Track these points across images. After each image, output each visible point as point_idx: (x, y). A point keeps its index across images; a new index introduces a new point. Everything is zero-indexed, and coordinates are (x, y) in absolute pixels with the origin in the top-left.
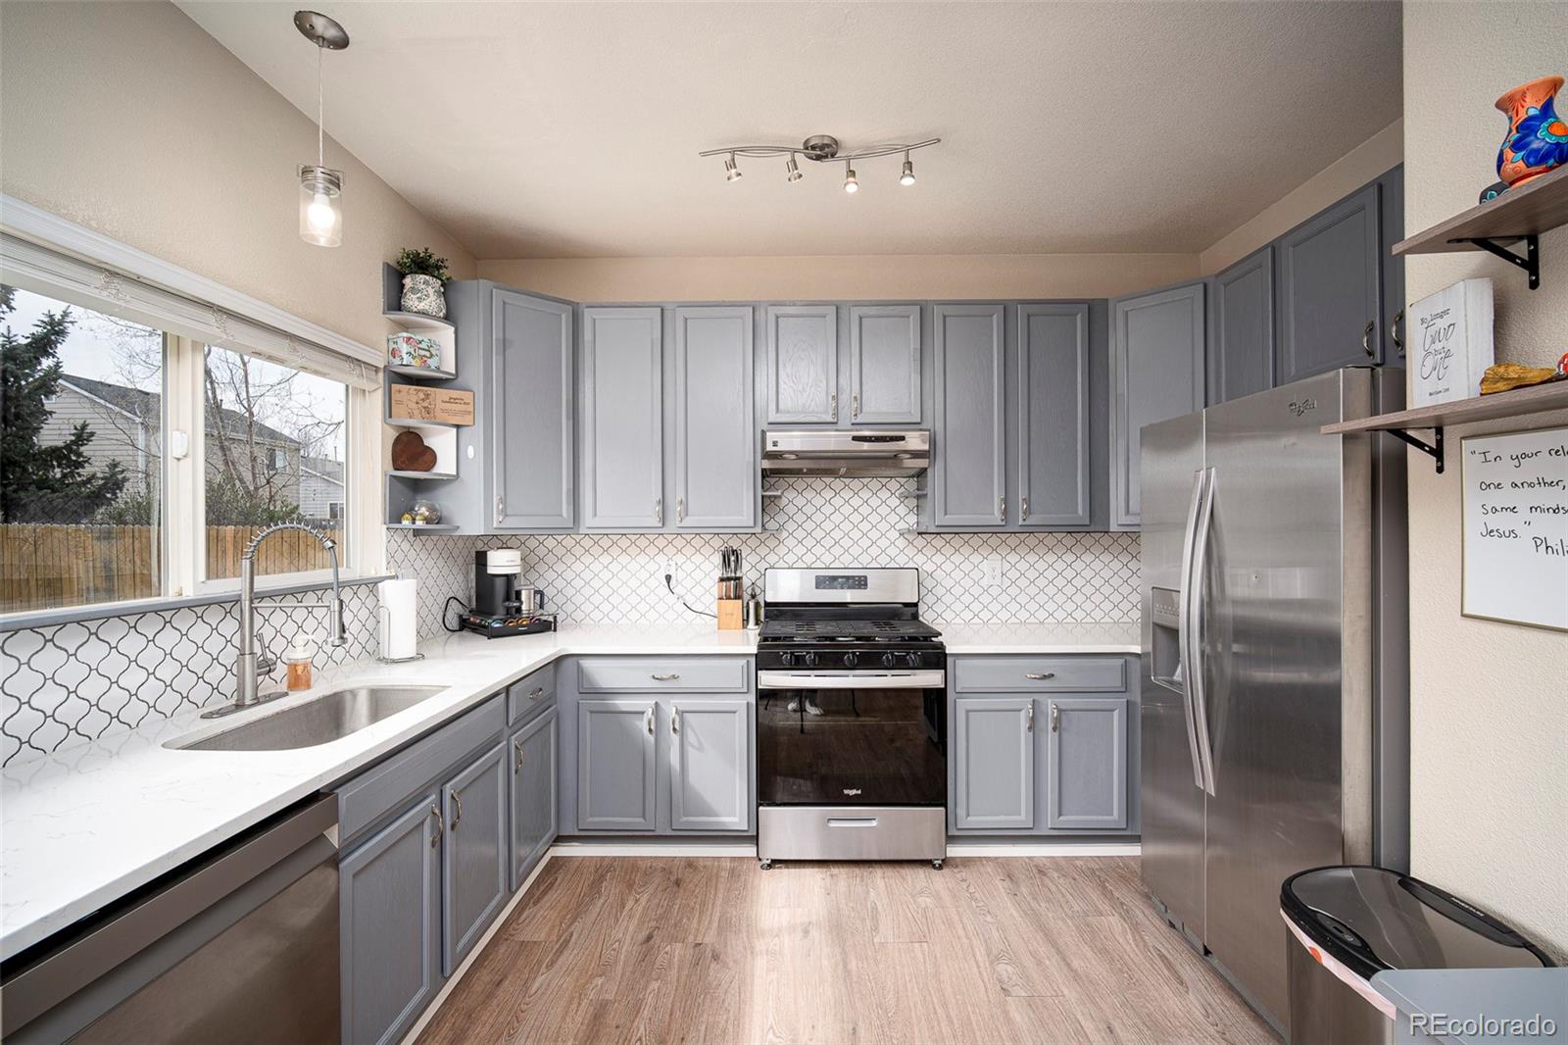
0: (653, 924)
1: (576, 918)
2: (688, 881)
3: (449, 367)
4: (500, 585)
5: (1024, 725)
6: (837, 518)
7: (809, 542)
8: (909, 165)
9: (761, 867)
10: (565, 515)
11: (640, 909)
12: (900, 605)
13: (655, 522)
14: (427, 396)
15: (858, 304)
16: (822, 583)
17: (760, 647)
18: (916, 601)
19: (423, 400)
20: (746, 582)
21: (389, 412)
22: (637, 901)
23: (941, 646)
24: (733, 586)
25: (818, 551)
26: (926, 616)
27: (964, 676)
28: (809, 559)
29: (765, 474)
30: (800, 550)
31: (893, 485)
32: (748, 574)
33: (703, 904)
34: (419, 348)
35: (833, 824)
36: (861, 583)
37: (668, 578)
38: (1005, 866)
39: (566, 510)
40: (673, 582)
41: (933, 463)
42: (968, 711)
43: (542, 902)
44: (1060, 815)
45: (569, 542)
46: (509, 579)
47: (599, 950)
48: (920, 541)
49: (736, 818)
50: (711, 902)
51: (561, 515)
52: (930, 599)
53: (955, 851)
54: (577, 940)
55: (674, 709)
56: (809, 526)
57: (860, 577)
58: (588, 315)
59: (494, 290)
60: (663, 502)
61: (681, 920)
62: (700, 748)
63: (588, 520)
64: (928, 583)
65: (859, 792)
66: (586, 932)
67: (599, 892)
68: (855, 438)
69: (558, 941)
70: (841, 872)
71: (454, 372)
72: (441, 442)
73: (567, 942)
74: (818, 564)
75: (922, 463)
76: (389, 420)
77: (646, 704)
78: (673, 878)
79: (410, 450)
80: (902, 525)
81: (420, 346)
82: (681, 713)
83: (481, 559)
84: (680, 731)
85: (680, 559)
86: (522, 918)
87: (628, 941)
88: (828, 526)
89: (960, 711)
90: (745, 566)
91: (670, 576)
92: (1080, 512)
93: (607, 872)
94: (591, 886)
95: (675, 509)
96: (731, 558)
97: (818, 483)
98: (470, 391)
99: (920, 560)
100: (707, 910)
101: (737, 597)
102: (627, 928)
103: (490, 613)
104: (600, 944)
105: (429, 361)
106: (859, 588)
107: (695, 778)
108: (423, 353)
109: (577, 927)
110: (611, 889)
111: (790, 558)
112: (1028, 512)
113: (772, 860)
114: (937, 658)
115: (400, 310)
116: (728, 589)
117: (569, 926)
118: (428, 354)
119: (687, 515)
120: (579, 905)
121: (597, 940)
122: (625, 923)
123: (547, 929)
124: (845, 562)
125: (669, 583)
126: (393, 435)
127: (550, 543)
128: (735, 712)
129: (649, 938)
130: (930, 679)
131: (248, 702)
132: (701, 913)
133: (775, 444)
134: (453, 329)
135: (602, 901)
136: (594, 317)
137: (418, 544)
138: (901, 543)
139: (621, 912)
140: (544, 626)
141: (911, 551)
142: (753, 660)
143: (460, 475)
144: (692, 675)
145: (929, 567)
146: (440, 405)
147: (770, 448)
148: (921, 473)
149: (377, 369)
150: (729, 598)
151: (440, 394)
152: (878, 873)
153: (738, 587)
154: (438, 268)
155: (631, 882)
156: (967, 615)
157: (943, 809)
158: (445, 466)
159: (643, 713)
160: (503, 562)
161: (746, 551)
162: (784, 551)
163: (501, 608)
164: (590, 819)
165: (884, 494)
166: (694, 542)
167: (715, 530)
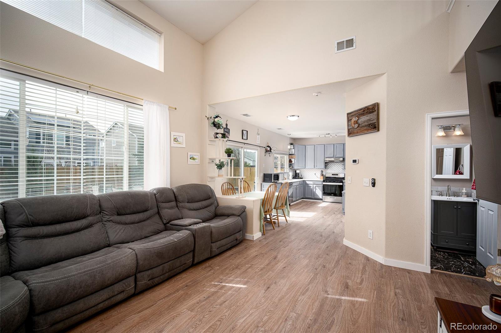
3: (294, 153)
4: (298, 174)
7: (332, 170)
8: (336, 135)
12: (342, 177)
13: (313, 167)
15: (336, 144)
16: (333, 175)
17: (323, 180)
18: (344, 177)
19: (291, 156)
21: (289, 158)
24: (322, 174)
25: (333, 171)
29: (325, 163)
32: (324, 174)
35: (330, 198)
36: (337, 175)
39: (304, 166)
40: (315, 174)
45: (304, 170)
46: (298, 173)
49: (321, 197)
56: (332, 168)
58: (307, 146)
59: (298, 145)
60: (314, 165)
62: (317, 190)
63: (306, 167)
70: (331, 203)
72: (293, 160)
74: (333, 173)
77: (312, 185)
79: (290, 161)
80: (343, 168)
81: (291, 151)
82: (315, 186)
83: (296, 171)
84: (315, 188)
85: (316, 172)
88: (334, 168)
96: (322, 171)
97: (332, 164)
98: (295, 155)
101: (323, 176)
103: (297, 176)
105: (292, 153)
107: (316, 192)
111: (329, 172)
113: (323, 202)
114: (343, 182)
119: (317, 167)
124: (336, 172)
128: (321, 187)
130: (341, 184)
134: (294, 149)
137: (291, 170)
138: (343, 170)
140: (302, 178)
142: (322, 182)
144: (317, 183)
146: (293, 157)
147: (325, 160)
150: (321, 176)
152: (334, 203)
154: (293, 144)
157: (341, 197)
158: (293, 162)
160: (298, 172)
161: (324, 171)
162: (328, 171)
163: (298, 176)
164: (306, 196)
165: (341, 164)
166: (317, 170)
167: (320, 169)
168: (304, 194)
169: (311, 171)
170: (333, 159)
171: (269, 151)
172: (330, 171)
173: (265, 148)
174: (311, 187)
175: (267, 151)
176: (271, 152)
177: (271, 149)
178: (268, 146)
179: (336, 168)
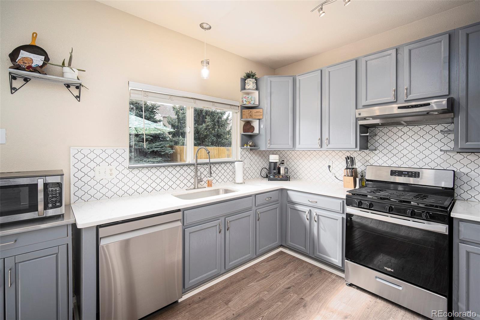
0: (293, 284)
1: (274, 271)
2: (315, 276)
6: (405, 144)
9: (346, 284)
10: (290, 144)
11: (293, 278)
12: (441, 188)
13: (318, 146)
14: (251, 112)
16: (393, 173)
17: (347, 196)
18: (452, 186)
19: (250, 113)
21: (242, 117)
22: (294, 274)
25: (395, 159)
28: (388, 163)
29: (363, 127)
32: (358, 169)
33: (314, 286)
34: (248, 99)
35: (378, 280)
36: (416, 175)
37: (329, 167)
39: (290, 143)
40: (331, 168)
42: (468, 252)
43: (269, 262)
46: (276, 163)
47: (273, 284)
49: (337, 261)
50: (318, 287)
51: (289, 144)
54: (269, 278)
55: (315, 213)
56: (390, 148)
57: (415, 172)
58: (298, 78)
59: (268, 78)
60: (321, 139)
61: (303, 288)
62: (324, 230)
65: (393, 271)
66: (273, 277)
67: (285, 267)
68: (399, 108)
69: (264, 275)
71: (258, 104)
72: (255, 124)
73: (267, 277)
74: (393, 165)
76: (242, 120)
77: (307, 210)
78: (311, 273)
79: (247, 127)
81: (248, 98)
82: (318, 215)
84: (318, 221)
85: (333, 160)
86: (261, 264)
87: (282, 286)
88: (400, 148)
89: (462, 251)
90: (357, 164)
91: (330, 166)
93: (292, 262)
94: (285, 264)
95: (325, 141)
98: (262, 109)
100: (314, 289)
101: (352, 176)
102: (285, 281)
104: (274, 283)
105: (251, 102)
106: (415, 177)
108: (249, 100)
109: (272, 274)
110: (289, 267)
111: (380, 162)
113: (351, 283)
115: (245, 89)
117: (270, 273)
118: (251, 100)
119: (329, 144)
120: (277, 268)
121: (274, 281)
122: (286, 280)
123: (264, 271)
124: (409, 164)
125: (329, 168)
126: (243, 123)
128: (337, 220)
129: (289, 288)
131: (196, 188)
132: (311, 289)
134: (258, 92)
135: (284, 270)
136: (300, 79)
137: (252, 153)
138: (445, 156)
139: (287, 276)
141: (451, 161)
142: (345, 201)
143: (261, 133)
144: (322, 202)
146: (254, 114)
148: (453, 120)
149: (239, 106)
150: (348, 176)
151: (254, 111)
153: (352, 172)
154: (253, 76)
155: (297, 268)
157: (446, 298)
158: (256, 131)
159: (305, 212)
161: (357, 159)
162: (376, 158)
164: (290, 243)
165: (434, 132)
166: (334, 154)
167: (341, 150)
168: (283, 235)
170: (394, 109)
172: (385, 158)
179: (410, 148)
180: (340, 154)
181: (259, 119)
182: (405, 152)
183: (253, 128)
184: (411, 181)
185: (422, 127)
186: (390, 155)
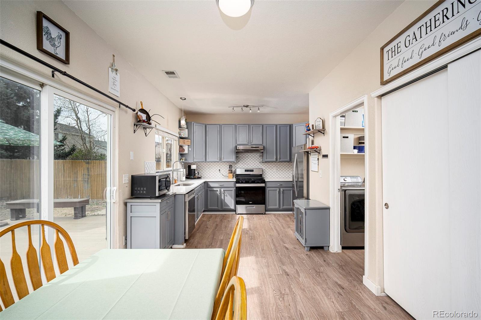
4: (192, 171)
5: (277, 192)
6: (249, 160)
8: (259, 109)
9: (236, 215)
12: (259, 175)
13: (218, 160)
15: (252, 125)
16: (246, 171)
17: (236, 180)
18: (262, 174)
19: (183, 141)
20: (233, 171)
21: (179, 142)
23: (264, 180)
24: (231, 171)
26: (263, 176)
27: (268, 185)
28: (244, 167)
29: (237, 152)
30: (242, 165)
31: (258, 154)
32: (233, 170)
35: (248, 208)
36: (252, 171)
37: (219, 170)
38: (275, 215)
39: (204, 158)
40: (220, 171)
41: (264, 151)
42: (269, 190)
44: (283, 206)
45: (204, 164)
46: (194, 169)
48: (263, 164)
49: (232, 207)
52: (265, 174)
53: (267, 213)
56: (244, 161)
59: (194, 123)
60: (219, 157)
62: (227, 196)
63: (207, 160)
64: (264, 171)
65: (252, 203)
68: (251, 147)
70: (249, 215)
71: (187, 137)
72: (186, 147)
74: (245, 168)
75: (263, 151)
76: (178, 144)
77: (219, 189)
79: (181, 149)
80: (260, 161)
82: (224, 191)
83: (189, 167)
84: (224, 194)
85: (221, 167)
88: (247, 161)
89: (267, 190)
90: (233, 168)
92: (288, 159)
96: (230, 166)
97: (245, 154)
98: (190, 140)
99: (263, 167)
101: (232, 173)
103: (191, 176)
105: (184, 135)
107: (226, 200)
111: (241, 167)
112: (280, 159)
113: (238, 214)
114: (263, 181)
115: (180, 128)
116: (230, 171)
119: (223, 159)
122: (217, 219)
124: (250, 167)
126: (179, 147)
127: (202, 164)
128: (232, 190)
130: (263, 185)
133: (238, 148)
134: (188, 130)
136: (208, 126)
138: (260, 164)
140: (200, 178)
141: (261, 165)
142: (235, 182)
143: (188, 153)
144: (226, 185)
145: (264, 168)
146: (185, 142)
147: (238, 149)
148: (263, 152)
149: (178, 137)
150: (230, 173)
151: (186, 140)
152: (255, 215)
153: (232, 171)
156: (271, 176)
157: (264, 205)
158: (186, 151)
159: (218, 191)
160: (193, 167)
161: (233, 165)
162: (239, 165)
163: (193, 174)
164: (209, 207)
166: (224, 164)
167: (228, 162)
168: (206, 204)
169: (213, 165)
170: (249, 148)
171: (144, 121)
173: (134, 110)
174: (218, 193)
175: (138, 122)
176: (150, 124)
177: (149, 118)
178: (143, 111)
179: (250, 161)
180: (228, 164)
181: (188, 145)
182: (248, 163)
183: (184, 150)
184: (251, 173)
185: (253, 153)
186: (244, 164)
